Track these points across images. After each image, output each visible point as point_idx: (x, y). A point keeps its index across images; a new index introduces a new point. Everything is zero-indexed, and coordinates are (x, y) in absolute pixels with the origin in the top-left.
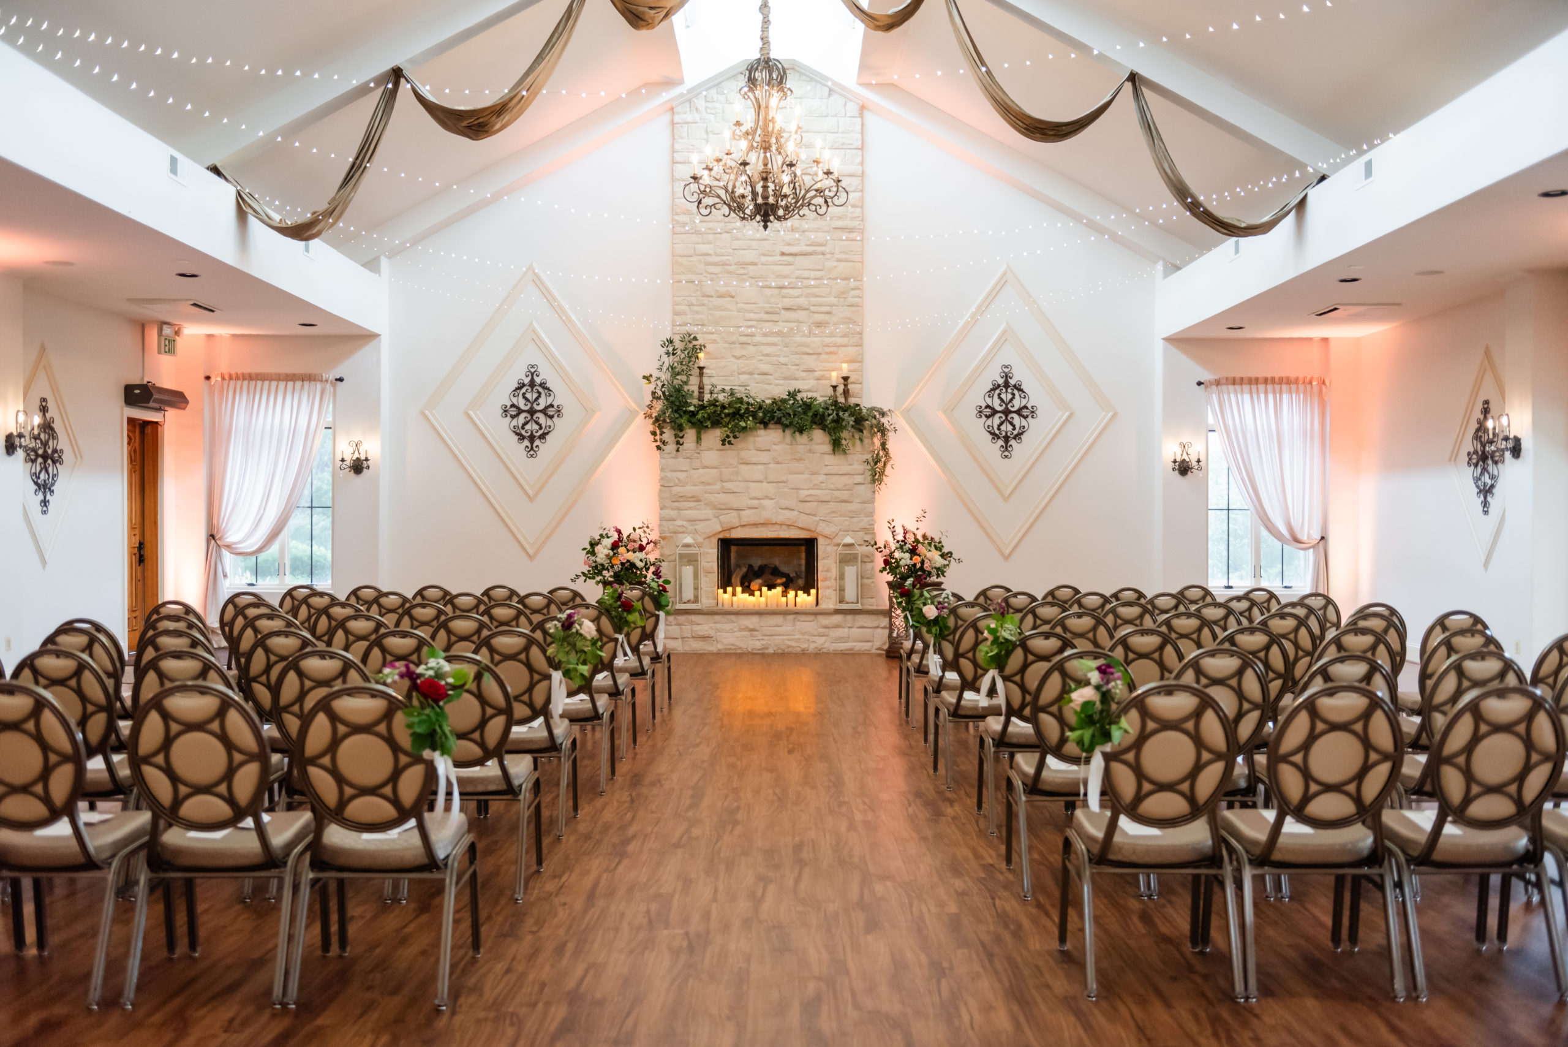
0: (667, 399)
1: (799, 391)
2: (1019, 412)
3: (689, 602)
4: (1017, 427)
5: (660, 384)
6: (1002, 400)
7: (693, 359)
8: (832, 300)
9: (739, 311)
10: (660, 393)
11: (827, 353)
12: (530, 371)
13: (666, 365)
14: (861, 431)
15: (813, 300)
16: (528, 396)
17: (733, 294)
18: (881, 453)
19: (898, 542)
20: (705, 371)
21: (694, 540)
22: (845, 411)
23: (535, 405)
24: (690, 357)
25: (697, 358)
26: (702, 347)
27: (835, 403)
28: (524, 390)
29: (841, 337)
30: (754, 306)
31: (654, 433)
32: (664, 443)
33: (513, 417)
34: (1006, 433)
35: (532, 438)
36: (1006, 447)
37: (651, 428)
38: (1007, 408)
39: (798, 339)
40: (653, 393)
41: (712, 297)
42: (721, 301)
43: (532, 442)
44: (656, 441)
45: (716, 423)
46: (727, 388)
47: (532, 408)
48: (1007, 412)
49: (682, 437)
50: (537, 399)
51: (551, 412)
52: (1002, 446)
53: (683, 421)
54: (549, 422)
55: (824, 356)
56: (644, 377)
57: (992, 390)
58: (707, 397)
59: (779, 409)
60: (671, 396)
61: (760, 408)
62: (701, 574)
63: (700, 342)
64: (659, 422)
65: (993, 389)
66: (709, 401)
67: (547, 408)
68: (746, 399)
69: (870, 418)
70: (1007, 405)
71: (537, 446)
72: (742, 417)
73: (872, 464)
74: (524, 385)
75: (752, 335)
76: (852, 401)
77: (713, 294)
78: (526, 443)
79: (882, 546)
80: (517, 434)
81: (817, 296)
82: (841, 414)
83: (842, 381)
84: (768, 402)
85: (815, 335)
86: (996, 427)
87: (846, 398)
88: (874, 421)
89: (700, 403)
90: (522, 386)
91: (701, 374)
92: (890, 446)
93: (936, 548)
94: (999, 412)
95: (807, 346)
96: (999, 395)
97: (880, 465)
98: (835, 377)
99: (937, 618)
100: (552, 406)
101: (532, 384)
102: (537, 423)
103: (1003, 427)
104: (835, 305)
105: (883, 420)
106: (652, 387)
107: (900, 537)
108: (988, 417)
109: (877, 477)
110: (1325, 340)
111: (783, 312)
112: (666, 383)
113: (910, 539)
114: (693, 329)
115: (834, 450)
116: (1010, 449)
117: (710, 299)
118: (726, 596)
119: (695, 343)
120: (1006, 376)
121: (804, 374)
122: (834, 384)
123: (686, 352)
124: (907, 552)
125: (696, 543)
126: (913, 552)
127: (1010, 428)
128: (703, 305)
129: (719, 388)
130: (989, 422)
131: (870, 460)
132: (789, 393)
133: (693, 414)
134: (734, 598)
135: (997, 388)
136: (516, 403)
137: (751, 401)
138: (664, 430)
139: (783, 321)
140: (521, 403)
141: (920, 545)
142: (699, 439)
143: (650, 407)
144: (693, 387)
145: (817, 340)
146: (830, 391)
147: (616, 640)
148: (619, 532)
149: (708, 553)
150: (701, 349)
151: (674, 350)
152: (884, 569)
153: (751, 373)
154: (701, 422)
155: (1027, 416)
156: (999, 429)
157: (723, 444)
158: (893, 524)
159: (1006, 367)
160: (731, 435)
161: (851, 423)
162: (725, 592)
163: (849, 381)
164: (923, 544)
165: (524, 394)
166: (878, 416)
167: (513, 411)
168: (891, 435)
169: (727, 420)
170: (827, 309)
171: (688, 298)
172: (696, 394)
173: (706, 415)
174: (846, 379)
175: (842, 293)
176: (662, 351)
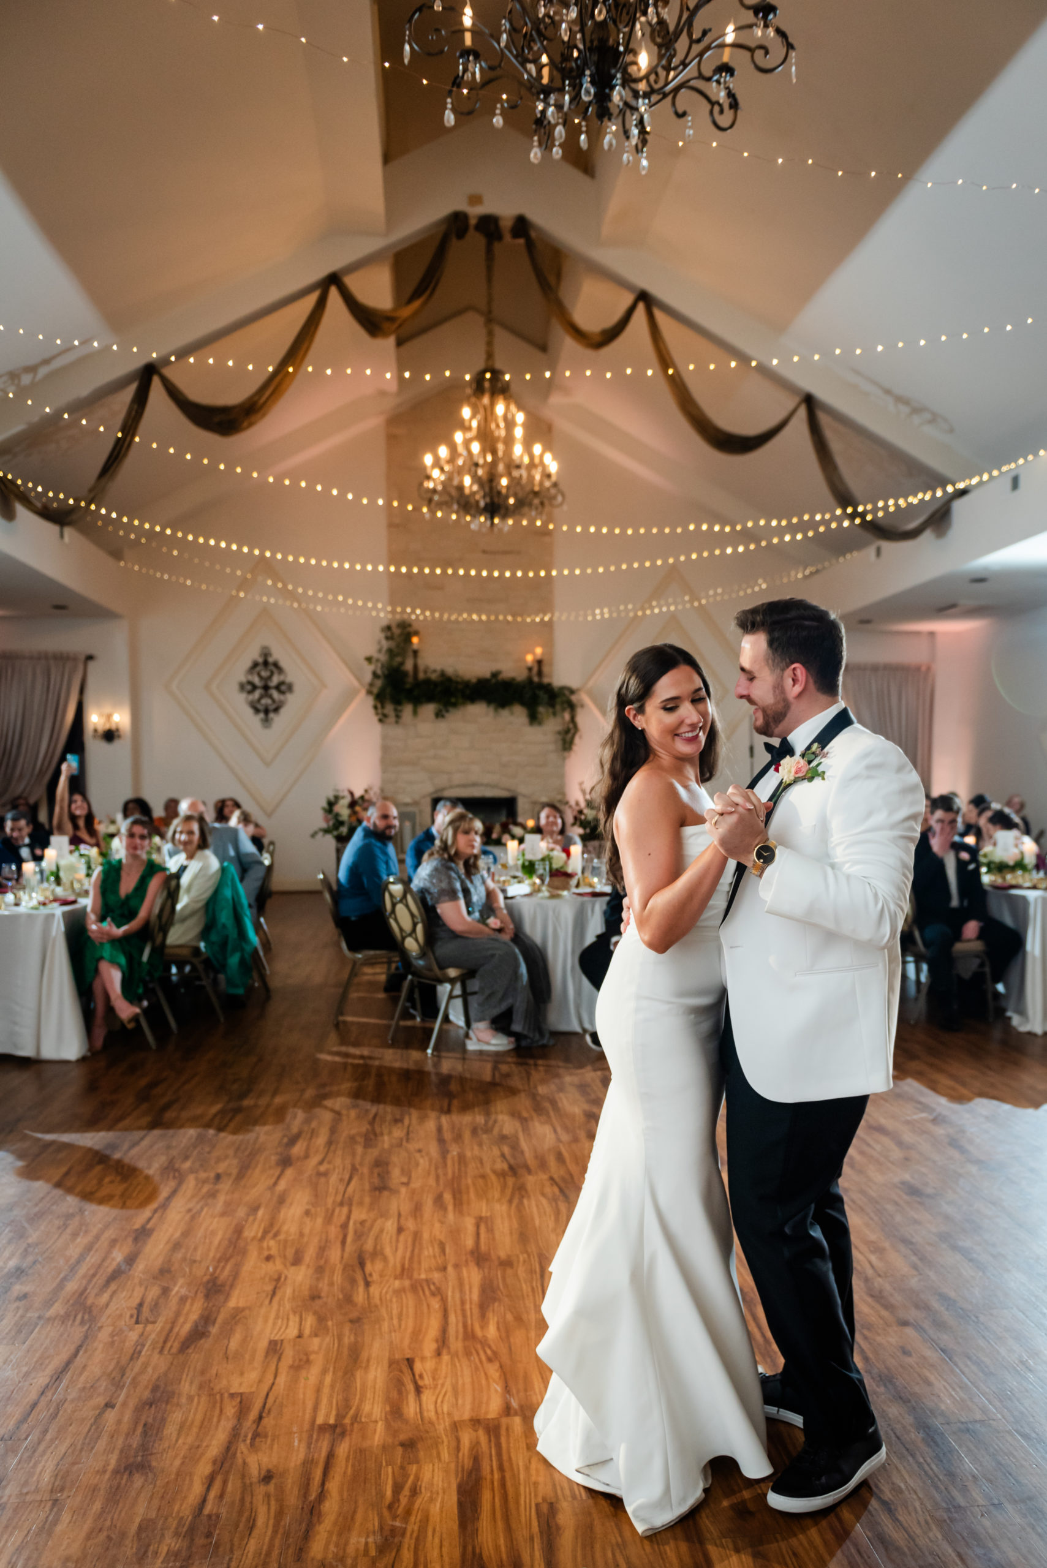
0: (387, 678)
1: (501, 672)
5: (380, 665)
7: (408, 643)
8: (526, 593)
9: (447, 601)
10: (380, 672)
11: (523, 640)
12: (264, 653)
13: (385, 649)
14: (554, 706)
15: (510, 593)
16: (263, 674)
17: (441, 586)
18: (571, 725)
20: (418, 653)
21: (412, 799)
22: (539, 689)
23: (268, 682)
24: (405, 641)
25: (412, 642)
26: (416, 633)
27: (532, 682)
28: (258, 669)
30: (459, 597)
31: (376, 707)
32: (385, 715)
33: (249, 692)
37: (373, 703)
39: (498, 626)
40: (374, 672)
41: (423, 588)
42: (431, 592)
43: (267, 714)
44: (378, 714)
45: (430, 699)
46: (439, 669)
47: (266, 684)
49: (402, 711)
50: (271, 676)
51: (283, 688)
53: (402, 696)
54: (282, 697)
55: (521, 642)
56: (366, 659)
58: (421, 676)
59: (484, 687)
60: (389, 675)
61: (468, 686)
63: (415, 627)
64: (380, 698)
66: (423, 680)
67: (279, 684)
68: (454, 679)
69: (561, 696)
71: (272, 718)
72: (452, 693)
73: (564, 734)
74: (258, 664)
76: (546, 680)
77: (423, 585)
78: (262, 715)
79: (573, 804)
80: (253, 707)
81: (514, 590)
82: (537, 691)
84: (474, 681)
87: (540, 678)
88: (565, 698)
89: (416, 681)
90: (256, 665)
91: (416, 657)
92: (578, 719)
97: (570, 735)
98: (530, 660)
100: (284, 683)
101: (266, 663)
102: (271, 698)
105: (572, 697)
106: (373, 667)
109: (567, 745)
110: (932, 634)
111: (484, 603)
112: (385, 663)
114: (409, 617)
115: (531, 723)
117: (421, 590)
119: (409, 629)
121: (504, 657)
122: (530, 665)
123: (402, 637)
125: (414, 802)
128: (416, 595)
129: (432, 668)
131: (562, 731)
132: (492, 672)
133: (410, 691)
136: (251, 680)
137: (459, 679)
138: (386, 705)
139: (485, 611)
140: (257, 680)
142: (415, 713)
143: (371, 685)
144: (409, 666)
146: (527, 673)
148: (352, 794)
150: (415, 635)
151: (392, 634)
153: (459, 656)
154: (418, 699)
157: (437, 717)
160: (444, 709)
161: (546, 699)
163: (543, 663)
165: (258, 672)
166: (567, 694)
167: (249, 687)
168: (579, 710)
169: (440, 696)
172: (413, 674)
173: (421, 692)
174: (539, 662)
175: (535, 587)
176: (382, 636)
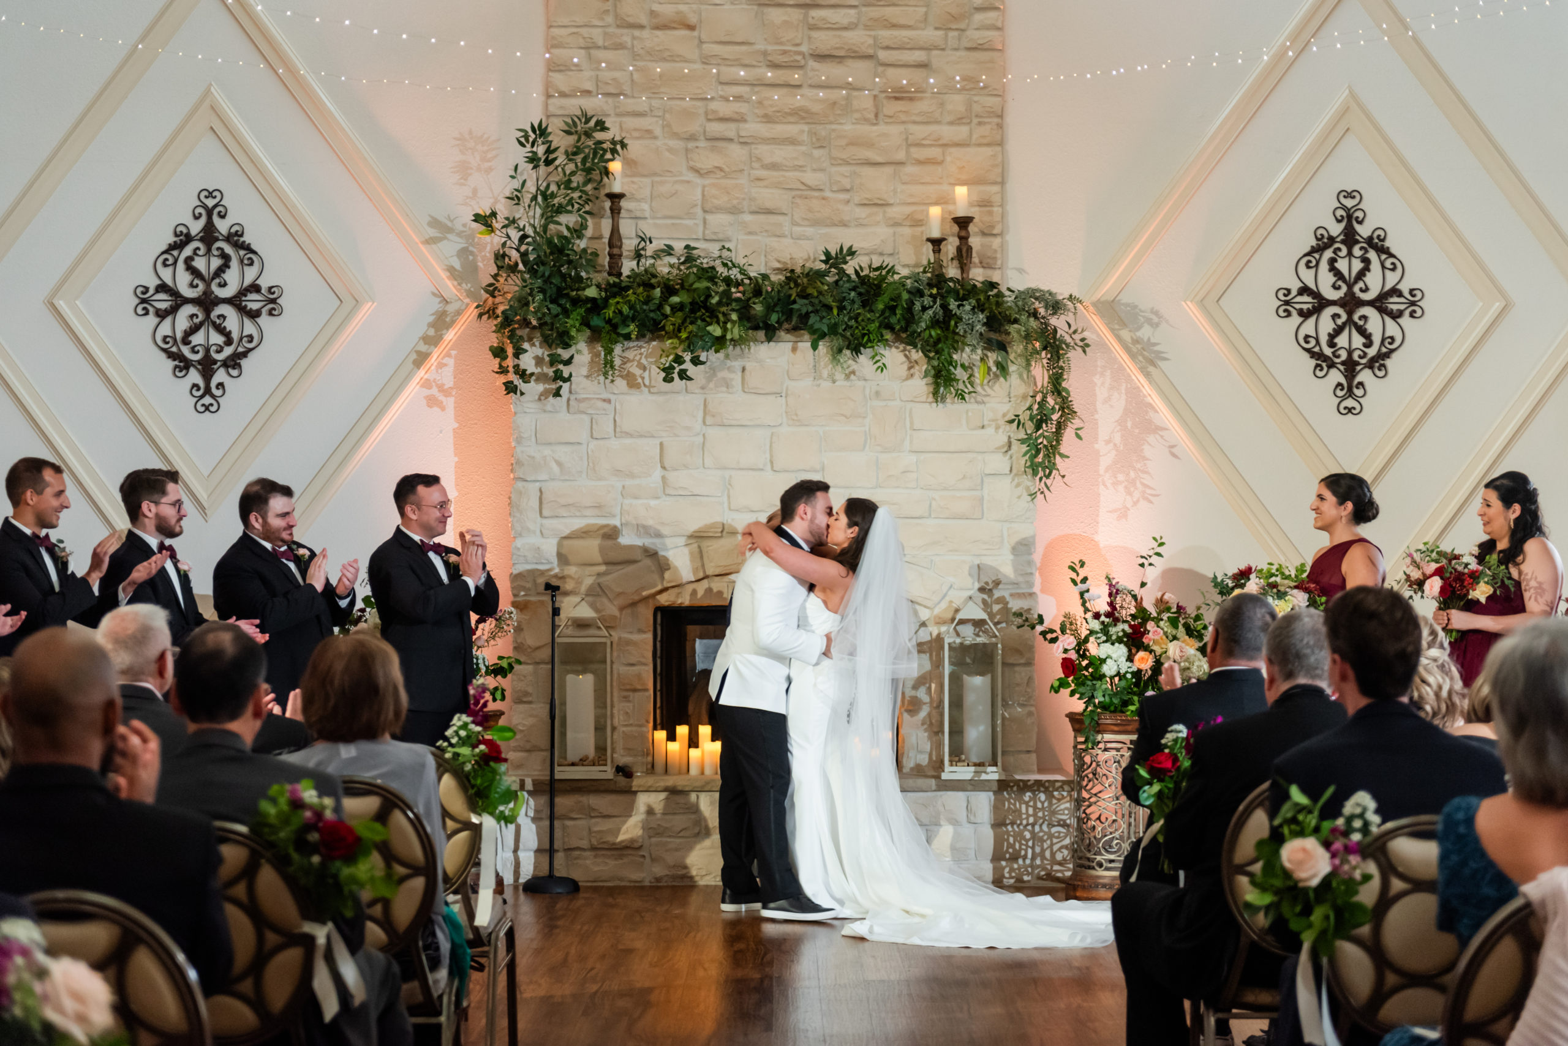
0: (533, 272)
1: (851, 253)
2: (1379, 303)
3: (583, 761)
4: (1377, 339)
5: (515, 235)
6: (1338, 274)
7: (595, 175)
8: (930, 35)
9: (706, 60)
10: (515, 255)
11: (920, 162)
12: (205, 206)
13: (531, 188)
14: (1002, 347)
15: (886, 35)
16: (200, 264)
17: (693, 19)
18: (1051, 401)
19: (1097, 616)
20: (624, 203)
21: (597, 610)
22: (961, 299)
23: (214, 287)
24: (588, 171)
25: (607, 172)
26: (618, 147)
27: (939, 280)
28: (188, 251)
29: (951, 123)
30: (744, 48)
31: (498, 352)
32: (523, 375)
33: (162, 315)
34: (1350, 353)
35: (207, 367)
36: (1350, 388)
37: (494, 340)
38: (1350, 293)
39: (848, 127)
40: (500, 257)
41: (641, 27)
42: (663, 37)
43: (207, 374)
44: (503, 371)
45: (652, 328)
46: (679, 246)
47: (208, 293)
48: (1350, 303)
49: (568, 362)
50: (221, 270)
51: (253, 302)
52: (1339, 384)
53: (572, 322)
54: (249, 328)
55: (910, 169)
56: (477, 218)
57: (1314, 250)
58: (628, 266)
59: (804, 295)
60: (540, 261)
61: (757, 291)
62: (615, 695)
63: (614, 132)
64: (513, 325)
65: (1318, 249)
66: (634, 275)
67: (243, 292)
68: (721, 269)
69: (1023, 318)
70: (1350, 286)
71: (220, 385)
72: (713, 315)
73: (1030, 427)
74: (188, 238)
75: (740, 119)
76: (977, 275)
77: (643, 20)
78: (195, 376)
79: (1057, 628)
80: (171, 355)
81: (894, 26)
82: (953, 305)
83: (956, 228)
84: (776, 278)
85: (891, 119)
86: (1324, 339)
87: (963, 267)
88: (1033, 323)
89: (612, 280)
90: (183, 239)
91: (615, 211)
92: (1072, 383)
93: (1190, 632)
94: (1333, 303)
95: (870, 145)
96: (1332, 262)
97: (1049, 429)
98: (936, 219)
99: (1326, 881)
100: (255, 288)
101: (209, 235)
102: (221, 330)
103: (1342, 340)
104: (936, 48)
105: (1053, 321)
106: (495, 241)
107: (1103, 606)
108: (1305, 315)
109: (1040, 458)
111: (812, 63)
112: (530, 231)
113: (1128, 608)
114: (595, 104)
115: (935, 393)
116: (1359, 392)
117: (637, 33)
118: (674, 747)
119: (599, 136)
120: (1350, 217)
121: (861, 213)
122: (936, 234)
123: (579, 158)
124: (1120, 640)
125: (602, 619)
126: (1135, 641)
127: (1358, 341)
128: (619, 47)
129: (658, 245)
130: (1309, 327)
131: (1025, 417)
132: (827, 254)
133: (595, 306)
134: (694, 753)
135: (1326, 247)
136: (169, 282)
137: (734, 273)
138: (526, 346)
139: (811, 86)
140: (183, 282)
141: (1150, 626)
142: (605, 366)
143: (492, 290)
144: (595, 238)
145: (895, 130)
146: (927, 253)
147: (309, 941)
149: (629, 643)
150: (614, 151)
151: (548, 151)
152: (1063, 684)
153: (735, 211)
154: (615, 327)
155: (1400, 314)
156: (1332, 344)
157: (668, 379)
158: (1083, 573)
159: (1350, 195)
160: (687, 357)
161: (979, 327)
162: (672, 737)
163: (972, 228)
164: (1157, 620)
165: (188, 260)
166: (1042, 311)
167: (163, 302)
168: (1074, 356)
169: (677, 319)
170: (918, 56)
171: (584, 31)
172: (605, 261)
173: (625, 309)
174: (963, 223)
175: (955, 18)
176: (520, 154)
